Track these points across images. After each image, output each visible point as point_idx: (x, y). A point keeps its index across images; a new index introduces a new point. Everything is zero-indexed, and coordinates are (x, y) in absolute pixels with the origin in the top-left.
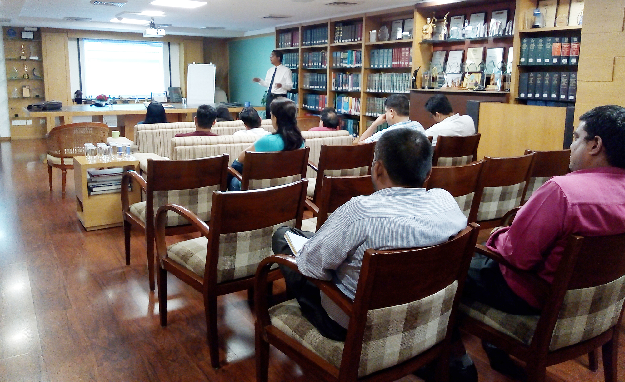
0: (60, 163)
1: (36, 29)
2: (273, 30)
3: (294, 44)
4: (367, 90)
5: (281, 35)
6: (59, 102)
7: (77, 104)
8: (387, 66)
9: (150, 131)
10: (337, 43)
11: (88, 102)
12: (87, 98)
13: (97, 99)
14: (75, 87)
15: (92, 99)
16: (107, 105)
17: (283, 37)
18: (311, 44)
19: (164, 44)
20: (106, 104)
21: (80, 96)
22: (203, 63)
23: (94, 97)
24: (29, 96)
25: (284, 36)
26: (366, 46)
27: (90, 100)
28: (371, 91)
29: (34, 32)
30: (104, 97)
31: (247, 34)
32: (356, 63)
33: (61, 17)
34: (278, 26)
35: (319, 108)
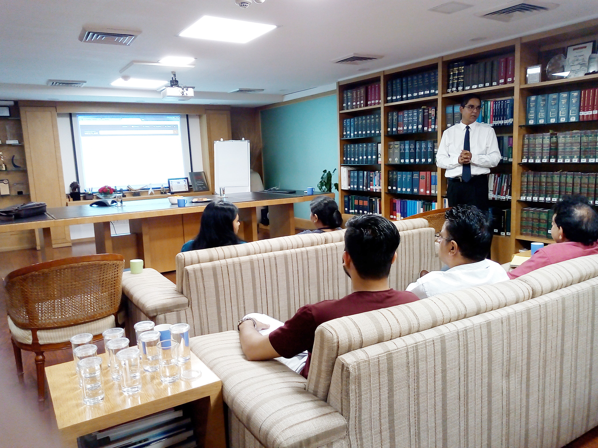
0: (30, 342)
1: (12, 103)
2: (334, 87)
3: (369, 103)
4: (523, 160)
5: (345, 92)
6: (41, 204)
7: (74, 200)
8: (568, 117)
9: (209, 264)
10: (453, 92)
11: (87, 196)
12: (87, 192)
13: (99, 193)
14: (69, 179)
15: (93, 193)
16: (115, 204)
17: (349, 94)
18: (402, 99)
19: (182, 116)
20: (113, 202)
21: (77, 189)
22: (231, 139)
23: (96, 190)
24: (8, 193)
25: (352, 93)
26: (522, 90)
27: (90, 194)
28: (531, 161)
29: (10, 108)
30: (109, 190)
31: (287, 99)
32: (495, 120)
33: (42, 81)
34: (340, 80)
35: (418, 190)
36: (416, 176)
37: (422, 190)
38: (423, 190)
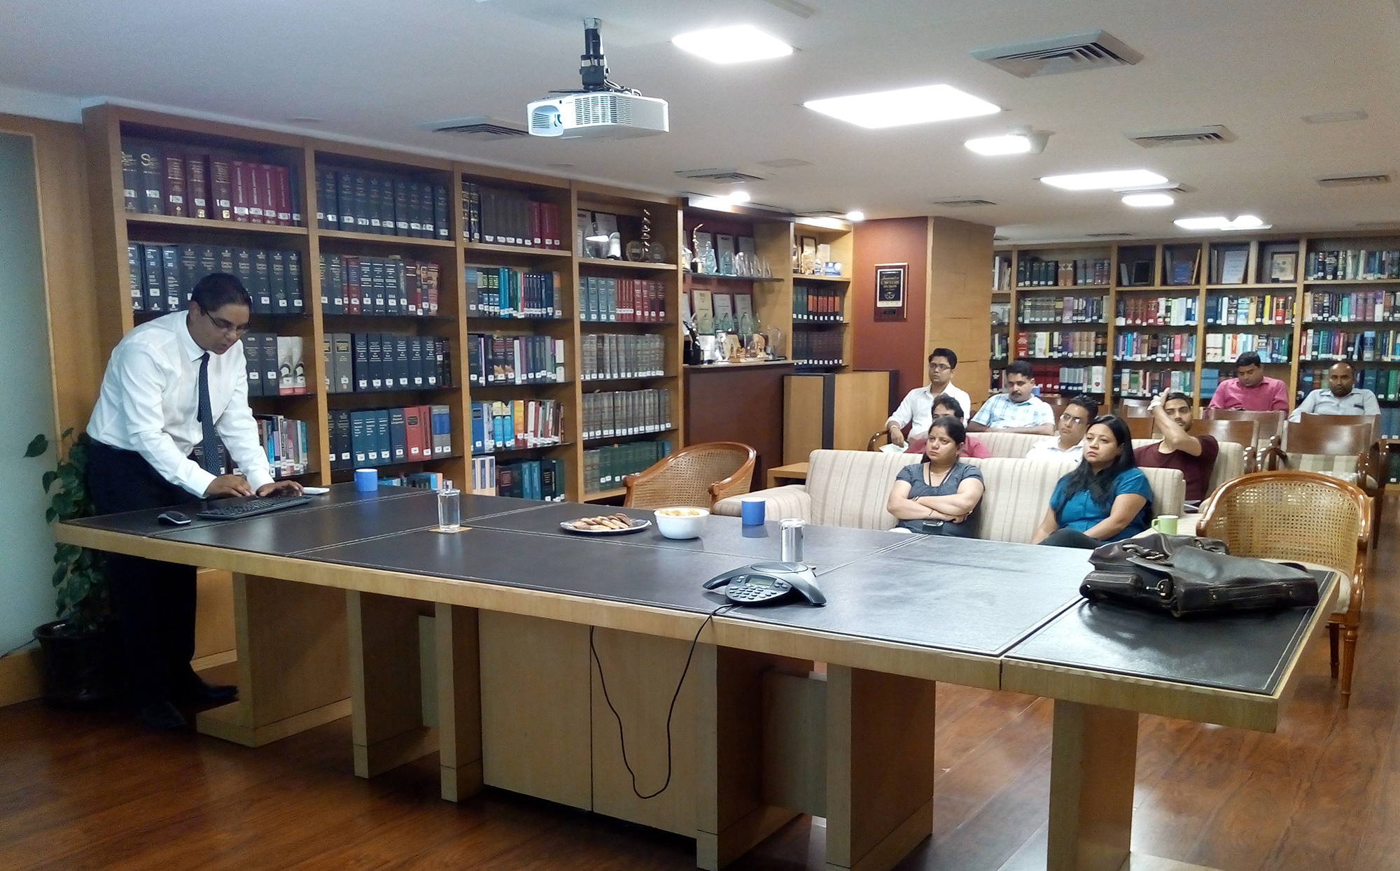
8: (608, 317)
32: (528, 307)
35: (407, 452)
36: (397, 419)
37: (415, 451)
38: (417, 448)
